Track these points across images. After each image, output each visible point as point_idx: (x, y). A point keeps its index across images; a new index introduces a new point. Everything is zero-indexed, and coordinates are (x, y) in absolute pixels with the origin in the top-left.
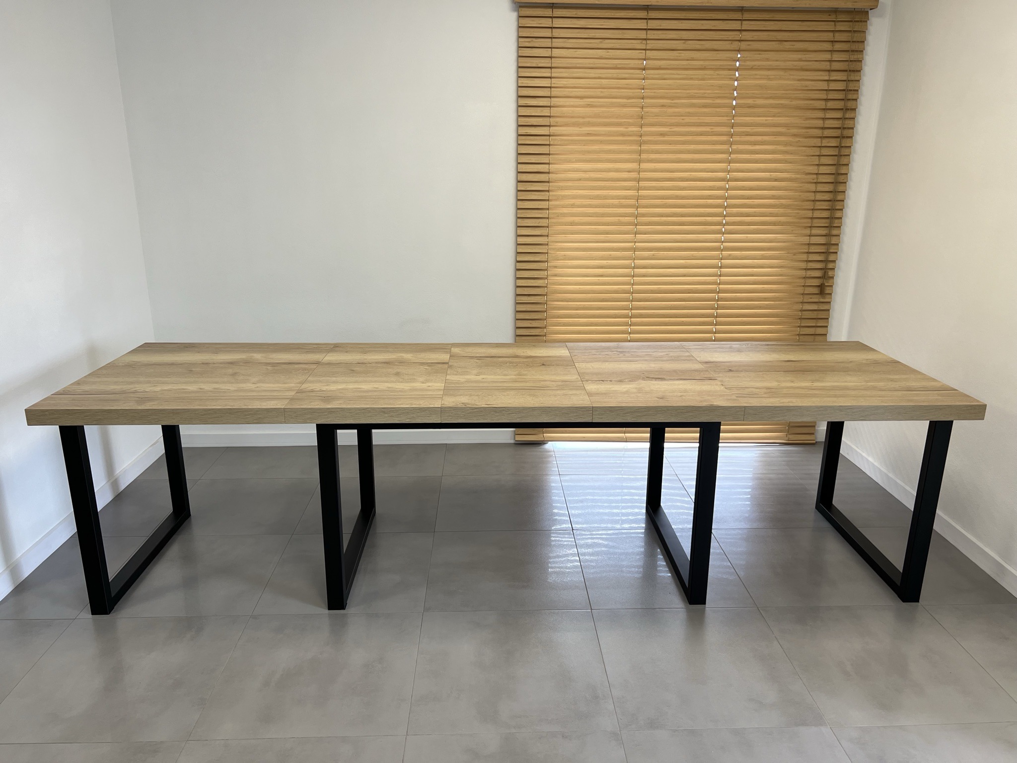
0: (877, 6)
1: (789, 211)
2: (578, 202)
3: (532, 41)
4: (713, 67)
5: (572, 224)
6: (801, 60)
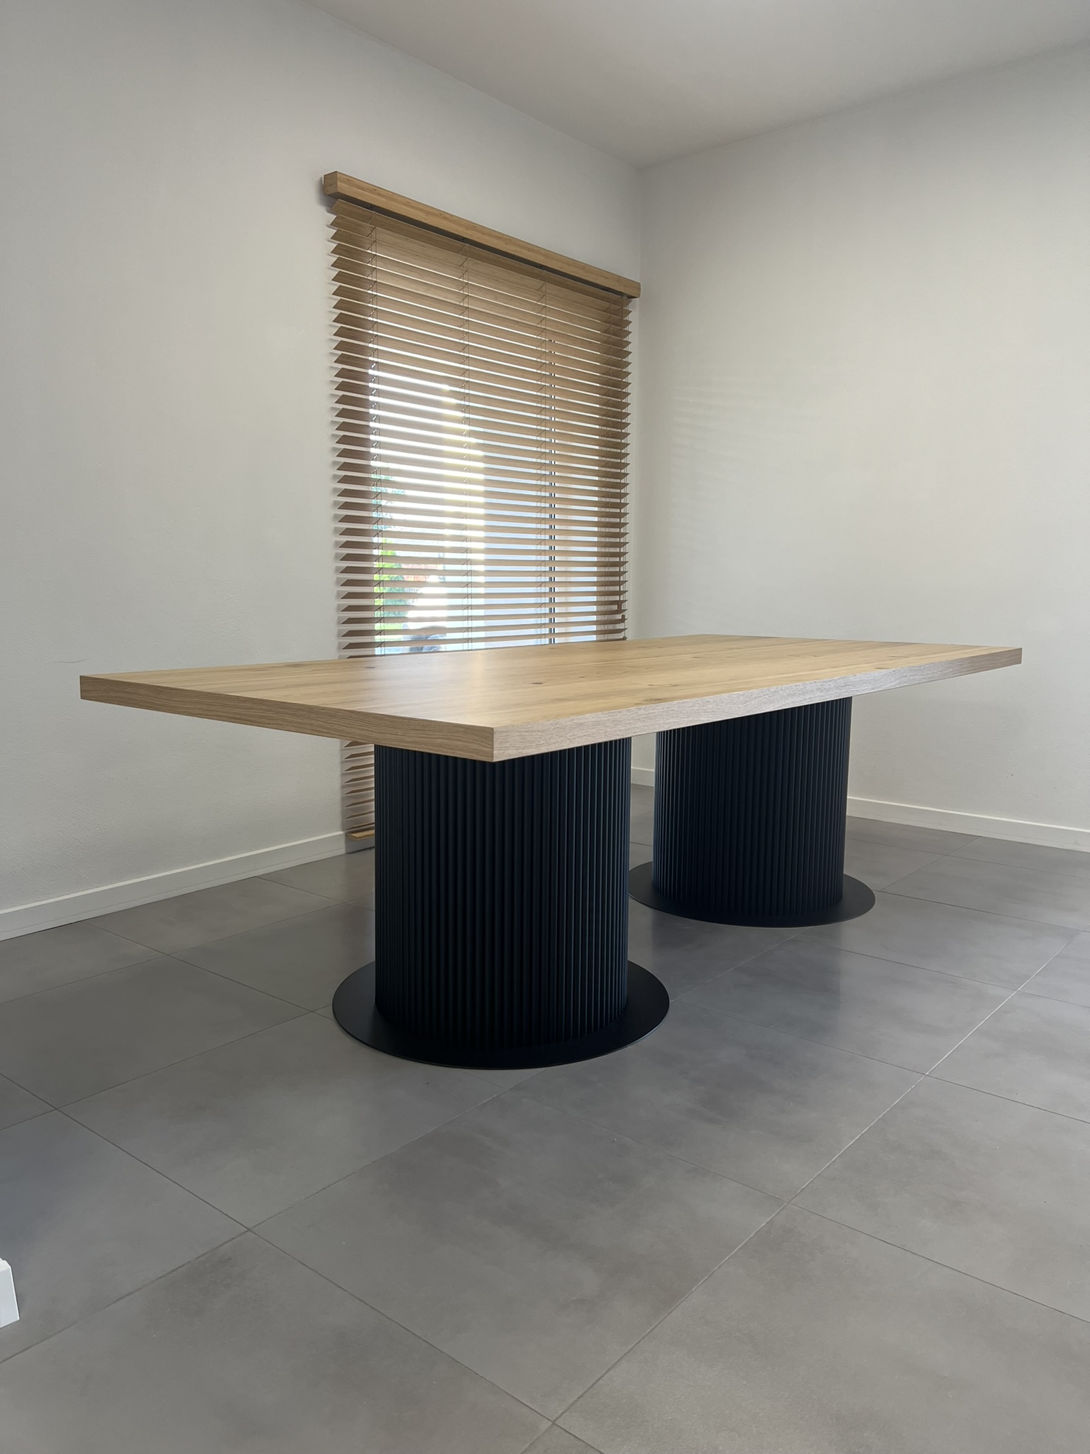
0: (639, 295)
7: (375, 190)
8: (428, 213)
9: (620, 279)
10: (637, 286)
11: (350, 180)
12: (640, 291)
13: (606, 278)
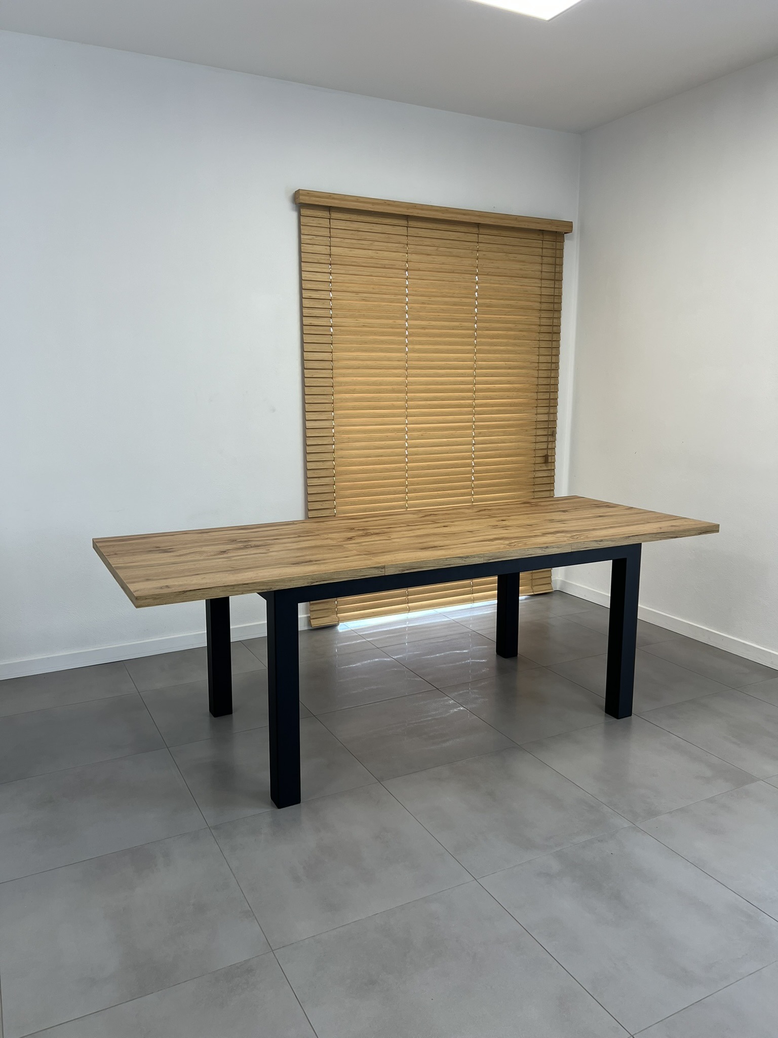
0: (571, 231)
1: (520, 394)
2: (357, 387)
3: (313, 239)
4: (459, 271)
5: (354, 408)
6: (521, 269)
7: (330, 196)
8: (373, 204)
9: (551, 222)
10: (569, 225)
11: (309, 193)
12: (572, 227)
13: (538, 223)
